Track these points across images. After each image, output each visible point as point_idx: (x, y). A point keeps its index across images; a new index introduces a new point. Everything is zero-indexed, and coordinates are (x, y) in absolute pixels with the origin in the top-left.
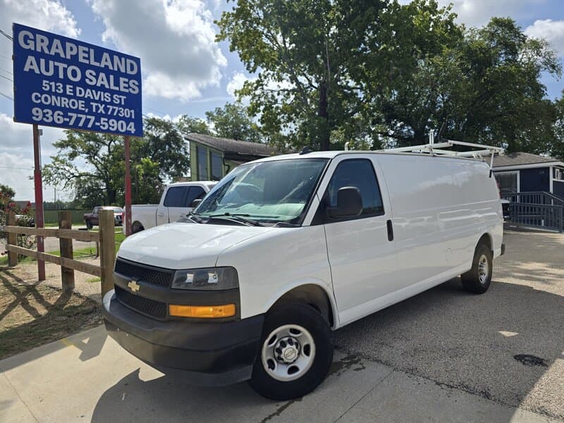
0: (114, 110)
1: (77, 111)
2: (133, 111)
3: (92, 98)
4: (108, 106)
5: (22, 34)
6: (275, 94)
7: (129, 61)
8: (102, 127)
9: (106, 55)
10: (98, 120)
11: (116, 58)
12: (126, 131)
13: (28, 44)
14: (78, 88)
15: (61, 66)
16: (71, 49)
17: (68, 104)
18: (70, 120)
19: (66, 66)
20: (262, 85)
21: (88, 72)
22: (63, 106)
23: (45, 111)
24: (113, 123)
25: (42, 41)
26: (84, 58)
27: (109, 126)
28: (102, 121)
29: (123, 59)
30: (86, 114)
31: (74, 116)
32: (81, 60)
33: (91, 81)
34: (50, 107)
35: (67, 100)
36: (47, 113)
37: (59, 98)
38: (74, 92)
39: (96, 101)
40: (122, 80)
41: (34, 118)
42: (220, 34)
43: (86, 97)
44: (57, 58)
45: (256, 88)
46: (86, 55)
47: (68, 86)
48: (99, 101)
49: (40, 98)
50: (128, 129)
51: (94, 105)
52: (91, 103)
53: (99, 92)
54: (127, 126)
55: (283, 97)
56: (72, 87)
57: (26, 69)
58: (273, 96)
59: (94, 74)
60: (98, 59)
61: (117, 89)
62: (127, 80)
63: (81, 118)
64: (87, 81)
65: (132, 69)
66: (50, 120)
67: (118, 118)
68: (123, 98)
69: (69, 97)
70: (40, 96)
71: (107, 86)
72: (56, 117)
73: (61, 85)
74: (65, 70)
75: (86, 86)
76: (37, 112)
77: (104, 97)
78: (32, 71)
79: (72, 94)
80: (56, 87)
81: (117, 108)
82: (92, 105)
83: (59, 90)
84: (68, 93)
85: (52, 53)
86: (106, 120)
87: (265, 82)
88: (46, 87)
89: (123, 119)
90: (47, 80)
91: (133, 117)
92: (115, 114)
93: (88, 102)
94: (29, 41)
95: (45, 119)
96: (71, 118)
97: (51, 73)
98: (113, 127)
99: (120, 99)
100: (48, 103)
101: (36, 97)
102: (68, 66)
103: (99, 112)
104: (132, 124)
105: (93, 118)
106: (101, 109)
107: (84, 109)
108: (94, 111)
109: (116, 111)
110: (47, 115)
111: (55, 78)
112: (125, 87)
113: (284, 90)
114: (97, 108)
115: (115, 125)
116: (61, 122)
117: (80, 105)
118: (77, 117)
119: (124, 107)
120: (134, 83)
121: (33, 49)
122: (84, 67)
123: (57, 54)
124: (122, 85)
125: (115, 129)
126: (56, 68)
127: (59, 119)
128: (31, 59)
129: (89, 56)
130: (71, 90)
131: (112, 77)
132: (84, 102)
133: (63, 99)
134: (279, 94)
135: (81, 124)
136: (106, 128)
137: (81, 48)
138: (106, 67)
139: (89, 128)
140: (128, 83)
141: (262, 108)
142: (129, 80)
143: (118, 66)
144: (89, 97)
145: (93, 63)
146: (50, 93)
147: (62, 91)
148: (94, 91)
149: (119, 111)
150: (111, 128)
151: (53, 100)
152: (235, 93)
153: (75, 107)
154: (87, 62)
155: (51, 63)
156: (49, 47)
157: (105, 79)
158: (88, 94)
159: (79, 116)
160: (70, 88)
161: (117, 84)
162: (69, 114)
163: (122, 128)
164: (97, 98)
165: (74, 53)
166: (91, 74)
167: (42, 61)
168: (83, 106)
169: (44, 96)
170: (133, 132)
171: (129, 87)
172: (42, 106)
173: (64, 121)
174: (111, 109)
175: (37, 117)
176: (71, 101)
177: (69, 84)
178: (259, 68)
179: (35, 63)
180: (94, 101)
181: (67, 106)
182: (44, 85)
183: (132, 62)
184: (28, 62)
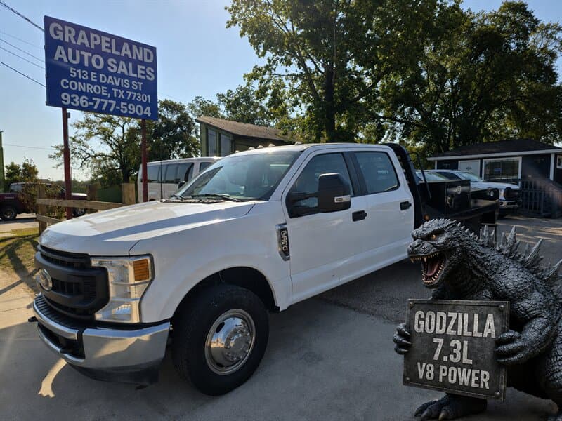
0: (132, 95)
1: (100, 96)
2: (149, 96)
3: (113, 84)
4: (127, 92)
5: (53, 26)
6: (283, 78)
7: (146, 50)
8: (122, 111)
9: (126, 45)
10: (118, 104)
11: (134, 47)
12: (143, 114)
13: (57, 35)
14: (101, 75)
15: (87, 55)
16: (95, 39)
17: (93, 90)
18: (95, 104)
19: (90, 55)
20: (271, 70)
21: (110, 60)
22: (88, 91)
23: (73, 96)
24: (132, 107)
25: (70, 32)
26: (107, 47)
27: (128, 110)
28: (122, 105)
29: (141, 48)
30: (109, 99)
31: (98, 100)
32: (104, 49)
33: (112, 68)
34: (76, 92)
35: (91, 86)
36: (75, 98)
37: (84, 84)
38: (98, 78)
39: (116, 87)
40: (140, 67)
41: (63, 102)
42: (231, 20)
43: (108, 83)
44: (83, 47)
45: (264, 73)
47: (92, 73)
48: (120, 87)
49: (68, 84)
50: (145, 113)
51: (115, 90)
52: (113, 89)
53: (119, 79)
54: (144, 110)
55: (290, 81)
56: (96, 74)
58: (281, 80)
59: (115, 62)
60: (119, 49)
61: (135, 75)
62: (144, 68)
63: (104, 103)
64: (109, 68)
65: (149, 58)
66: (77, 104)
67: (136, 103)
68: (140, 84)
69: (94, 83)
70: (67, 82)
71: (126, 74)
72: (82, 102)
73: (87, 72)
74: (90, 59)
75: (108, 74)
76: (66, 96)
77: (124, 83)
78: (61, 59)
79: (96, 80)
80: (82, 74)
81: (135, 94)
82: (113, 91)
83: (85, 77)
84: (92, 80)
85: (79, 43)
86: (125, 104)
87: (274, 67)
88: (73, 74)
89: (141, 103)
90: (74, 67)
91: (149, 102)
92: (133, 99)
93: (110, 88)
94: (58, 32)
95: (72, 103)
96: (95, 102)
97: (77, 62)
98: (132, 111)
99: (138, 85)
100: (76, 88)
101: (65, 83)
102: (92, 55)
103: (120, 97)
104: (148, 108)
105: (114, 102)
106: (121, 95)
107: (106, 94)
108: (115, 96)
109: (134, 96)
110: (74, 100)
111: (81, 66)
112: (142, 74)
113: (292, 75)
114: (118, 94)
115: (133, 109)
116: (86, 106)
117: (103, 91)
118: (101, 102)
119: (142, 93)
120: (150, 71)
121: (62, 39)
122: (106, 56)
123: (83, 44)
124: (140, 72)
125: (133, 113)
126: (82, 57)
127: (84, 104)
128: (60, 48)
129: (111, 45)
130: (95, 77)
131: (130, 65)
132: (106, 88)
133: (88, 85)
134: (286, 79)
135: (104, 108)
136: (125, 112)
137: (104, 38)
138: (126, 55)
139: (111, 112)
140: (145, 70)
141: (270, 92)
142: (146, 68)
143: (136, 55)
144: (111, 84)
145: (114, 52)
146: (77, 79)
147: (87, 78)
148: (115, 78)
149: (137, 97)
150: (130, 112)
151: (79, 86)
152: (244, 77)
153: (99, 93)
154: (109, 51)
155: (77, 52)
157: (125, 66)
158: (110, 80)
159: (102, 100)
160: (94, 75)
161: (135, 71)
162: (94, 99)
163: (139, 108)
164: (117, 84)
165: (98, 42)
166: (112, 62)
167: (70, 50)
168: (106, 91)
169: (72, 82)
170: (149, 115)
171: (146, 74)
172: (69, 91)
173: (89, 105)
174: (130, 95)
175: (66, 101)
176: (96, 86)
177: (93, 71)
178: (268, 52)
179: (63, 52)
180: (115, 87)
181: (92, 92)
182: (71, 72)
183: (149, 51)
184: (58, 52)
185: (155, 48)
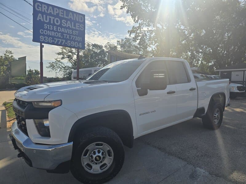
0: (73, 37)
1: (58, 38)
2: (81, 38)
3: (64, 32)
4: (71, 36)
5: (37, 4)
7: (80, 16)
8: (68, 45)
9: (71, 13)
10: (66, 41)
11: (75, 15)
13: (39, 9)
14: (58, 28)
15: (52, 18)
16: (56, 11)
17: (54, 34)
18: (55, 41)
19: (54, 18)
20: (141, 28)
21: (63, 21)
22: (52, 35)
23: (45, 37)
24: (73, 43)
25: (45, 7)
26: (62, 15)
27: (71, 44)
28: (68, 42)
29: (78, 15)
30: (62, 39)
31: (57, 40)
32: (60, 15)
33: (64, 24)
34: (47, 35)
35: (54, 33)
36: (46, 38)
37: (51, 32)
38: (57, 29)
40: (77, 24)
41: (41, 40)
42: (122, 5)
43: (62, 31)
44: (50, 14)
45: (138, 30)
46: (63, 14)
47: (55, 27)
48: (67, 34)
49: (43, 32)
50: (79, 46)
51: (65, 35)
52: (64, 34)
53: (67, 30)
54: (78, 44)
55: (149, 33)
56: (56, 27)
57: (38, 19)
58: (145, 33)
59: (65, 21)
60: (67, 15)
61: (75, 28)
62: (79, 24)
63: (59, 41)
64: (63, 24)
65: (81, 19)
66: (47, 41)
67: (75, 41)
68: (77, 32)
69: (55, 31)
70: (43, 31)
71: (71, 27)
72: (49, 40)
73: (52, 26)
74: (54, 20)
75: (62, 27)
76: (42, 37)
77: (69, 32)
78: (40, 20)
80: (50, 27)
82: (64, 35)
83: (51, 28)
84: (54, 30)
85: (49, 12)
86: (70, 41)
88: (46, 27)
89: (77, 41)
90: (46, 24)
91: (81, 40)
93: (62, 33)
94: (39, 7)
95: (45, 41)
96: (55, 40)
97: (48, 21)
98: (73, 45)
99: (76, 32)
100: (46, 34)
103: (67, 38)
104: (80, 44)
105: (64, 41)
107: (61, 37)
108: (65, 37)
109: (74, 38)
110: (46, 39)
111: (49, 23)
112: (78, 28)
113: (150, 31)
114: (66, 36)
115: (73, 44)
116: (51, 42)
117: (59, 35)
118: (58, 40)
119: (78, 36)
120: (82, 26)
121: (41, 11)
122: (61, 19)
123: (51, 13)
124: (77, 26)
125: (73, 46)
126: (50, 19)
127: (50, 41)
128: (40, 15)
130: (56, 29)
131: (73, 23)
132: (60, 34)
133: (52, 32)
134: (148, 32)
135: (59, 43)
136: (69, 45)
137: (60, 10)
138: (71, 18)
139: (63, 45)
141: (139, 38)
143: (76, 19)
144: (63, 32)
145: (65, 17)
146: (47, 29)
147: (52, 29)
148: (65, 29)
149: (75, 38)
150: (71, 45)
151: (48, 33)
152: (128, 32)
153: (57, 36)
154: (63, 16)
155: (48, 16)
156: (47, 10)
157: (70, 24)
158: (63, 30)
159: (59, 39)
160: (55, 28)
161: (75, 26)
162: (55, 39)
163: (76, 43)
164: (66, 32)
165: (57, 12)
166: (64, 22)
167: (44, 16)
168: (61, 35)
169: (45, 31)
170: (81, 47)
171: (80, 27)
172: (44, 35)
173: (53, 42)
174: (72, 37)
175: (42, 40)
176: (56, 33)
177: (55, 26)
178: (139, 20)
179: (41, 17)
180: (65, 33)
181: (54, 35)
182: (45, 26)
183: (82, 16)
184: (39, 16)
185: (85, 15)
